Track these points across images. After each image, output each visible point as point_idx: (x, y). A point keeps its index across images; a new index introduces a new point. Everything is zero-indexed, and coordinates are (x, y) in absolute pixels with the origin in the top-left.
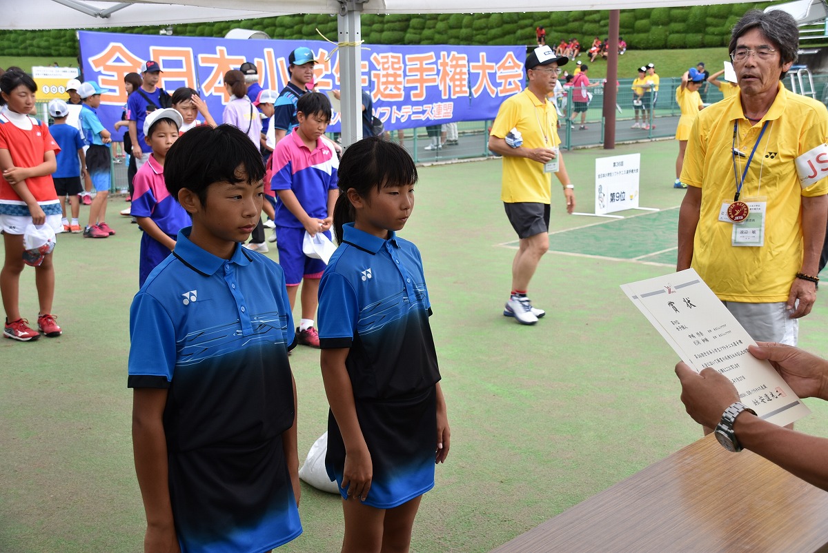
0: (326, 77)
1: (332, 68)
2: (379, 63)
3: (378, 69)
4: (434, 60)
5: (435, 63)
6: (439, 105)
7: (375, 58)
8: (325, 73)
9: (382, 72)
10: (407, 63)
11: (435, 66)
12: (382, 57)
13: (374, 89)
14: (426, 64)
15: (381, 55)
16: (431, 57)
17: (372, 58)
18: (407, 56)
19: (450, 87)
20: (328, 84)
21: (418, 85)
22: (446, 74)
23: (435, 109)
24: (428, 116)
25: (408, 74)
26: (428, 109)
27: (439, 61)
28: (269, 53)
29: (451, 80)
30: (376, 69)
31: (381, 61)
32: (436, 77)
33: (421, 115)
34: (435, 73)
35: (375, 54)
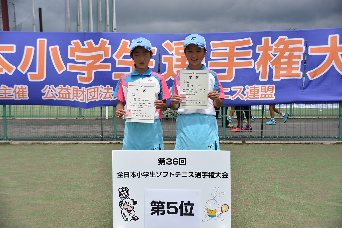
0: (106, 61)
1: (112, 53)
2: (171, 49)
3: (170, 53)
4: (252, 44)
5: (253, 48)
6: (255, 87)
7: (167, 45)
8: (104, 58)
9: (175, 57)
10: (212, 48)
11: (251, 51)
12: (176, 44)
13: (165, 71)
14: (237, 49)
15: (174, 42)
16: (248, 42)
17: (163, 45)
18: (212, 43)
19: (271, 70)
20: (108, 67)
21: (226, 68)
22: (267, 57)
23: (248, 90)
24: (238, 96)
25: (212, 58)
26: (239, 90)
27: (258, 46)
28: (42, 43)
29: (273, 64)
30: (169, 54)
31: (174, 47)
32: (253, 61)
33: (230, 96)
34: (251, 56)
35: (168, 41)
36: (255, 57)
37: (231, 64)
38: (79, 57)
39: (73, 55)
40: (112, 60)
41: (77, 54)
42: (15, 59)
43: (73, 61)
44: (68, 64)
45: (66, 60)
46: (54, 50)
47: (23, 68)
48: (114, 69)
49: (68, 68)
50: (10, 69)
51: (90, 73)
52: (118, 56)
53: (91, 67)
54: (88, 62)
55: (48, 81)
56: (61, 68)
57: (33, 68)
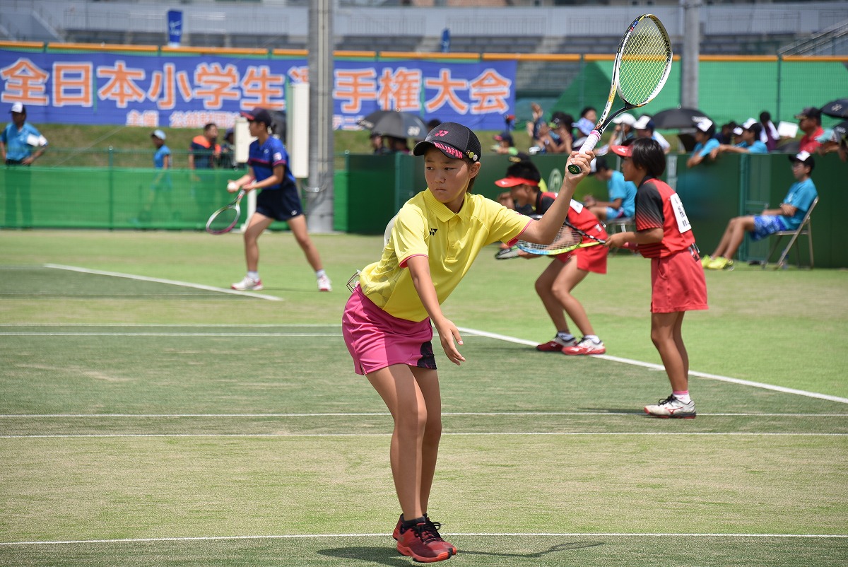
36: (378, 88)
37: (356, 94)
38: (206, 82)
39: (200, 80)
40: (240, 89)
41: (205, 78)
42: (144, 85)
43: (199, 87)
44: (196, 91)
45: (193, 87)
46: (182, 77)
47: (153, 94)
48: (243, 97)
49: (195, 94)
50: (140, 95)
51: (217, 98)
52: (247, 83)
53: (217, 93)
54: (215, 87)
55: (177, 108)
56: (188, 95)
57: (162, 95)
